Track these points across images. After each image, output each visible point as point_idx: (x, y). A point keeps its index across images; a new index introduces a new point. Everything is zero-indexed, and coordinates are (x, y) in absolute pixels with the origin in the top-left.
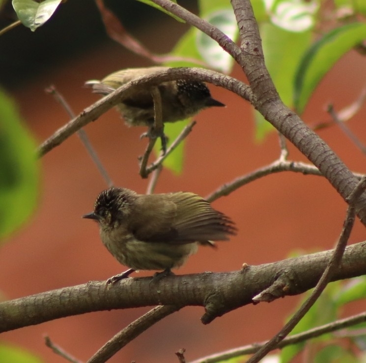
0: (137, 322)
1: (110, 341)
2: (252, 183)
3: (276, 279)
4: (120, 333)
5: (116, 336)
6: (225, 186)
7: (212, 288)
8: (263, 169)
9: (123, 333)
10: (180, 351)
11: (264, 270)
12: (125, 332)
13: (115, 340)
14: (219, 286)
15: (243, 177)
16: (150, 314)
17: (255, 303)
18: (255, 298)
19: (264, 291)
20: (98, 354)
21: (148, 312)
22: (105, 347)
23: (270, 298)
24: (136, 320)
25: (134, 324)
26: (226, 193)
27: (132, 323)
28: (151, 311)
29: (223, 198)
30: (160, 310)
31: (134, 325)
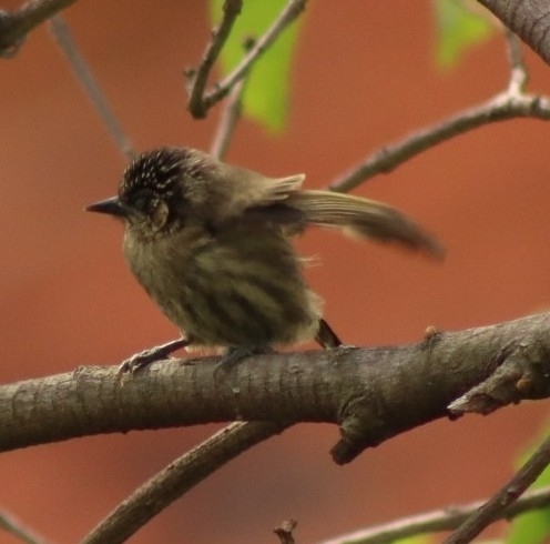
0: (186, 459)
1: (125, 502)
2: (445, 146)
3: (500, 362)
4: (148, 485)
5: (139, 491)
6: (385, 152)
7: (356, 382)
8: (471, 113)
9: (154, 483)
10: (285, 526)
11: (474, 341)
12: (160, 480)
13: (138, 501)
14: (371, 378)
15: (424, 132)
16: (217, 439)
17: (454, 416)
18: (453, 406)
19: (475, 390)
20: (99, 530)
21: (213, 437)
22: (115, 515)
23: (488, 404)
24: (185, 456)
25: (181, 463)
26: (385, 167)
27: (176, 462)
28: (219, 433)
29: (380, 177)
30: (238, 433)
31: (181, 467)
